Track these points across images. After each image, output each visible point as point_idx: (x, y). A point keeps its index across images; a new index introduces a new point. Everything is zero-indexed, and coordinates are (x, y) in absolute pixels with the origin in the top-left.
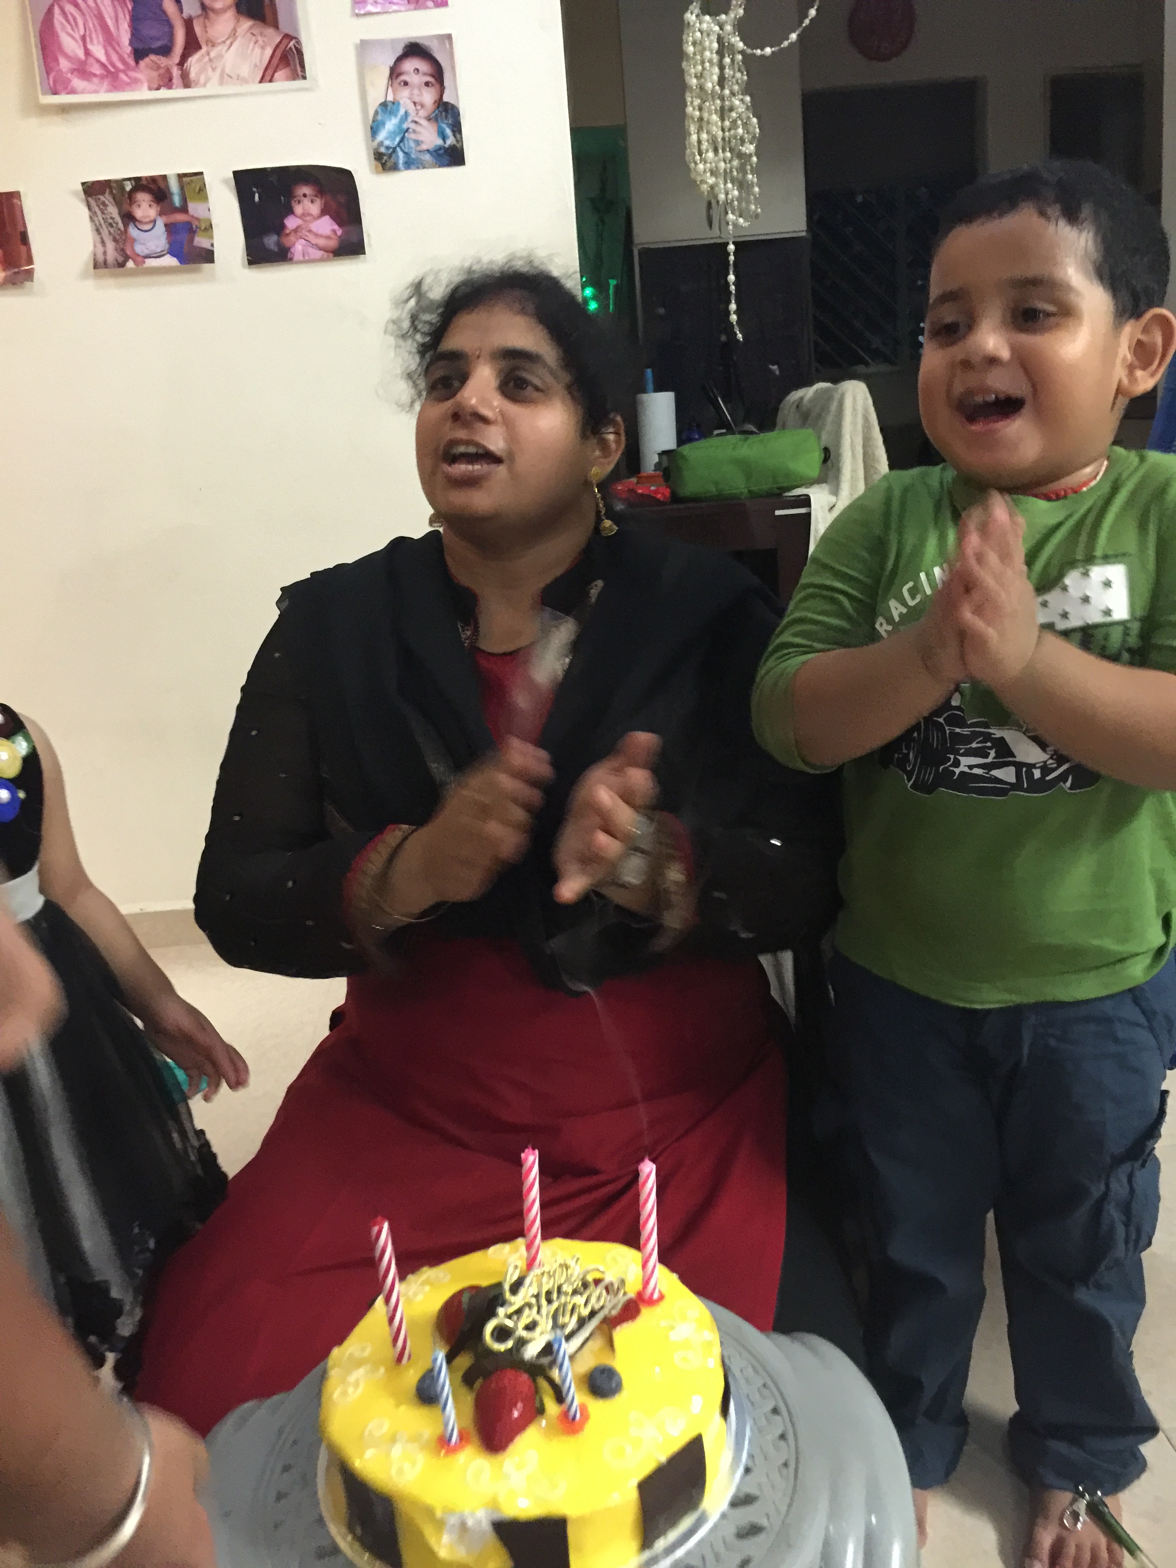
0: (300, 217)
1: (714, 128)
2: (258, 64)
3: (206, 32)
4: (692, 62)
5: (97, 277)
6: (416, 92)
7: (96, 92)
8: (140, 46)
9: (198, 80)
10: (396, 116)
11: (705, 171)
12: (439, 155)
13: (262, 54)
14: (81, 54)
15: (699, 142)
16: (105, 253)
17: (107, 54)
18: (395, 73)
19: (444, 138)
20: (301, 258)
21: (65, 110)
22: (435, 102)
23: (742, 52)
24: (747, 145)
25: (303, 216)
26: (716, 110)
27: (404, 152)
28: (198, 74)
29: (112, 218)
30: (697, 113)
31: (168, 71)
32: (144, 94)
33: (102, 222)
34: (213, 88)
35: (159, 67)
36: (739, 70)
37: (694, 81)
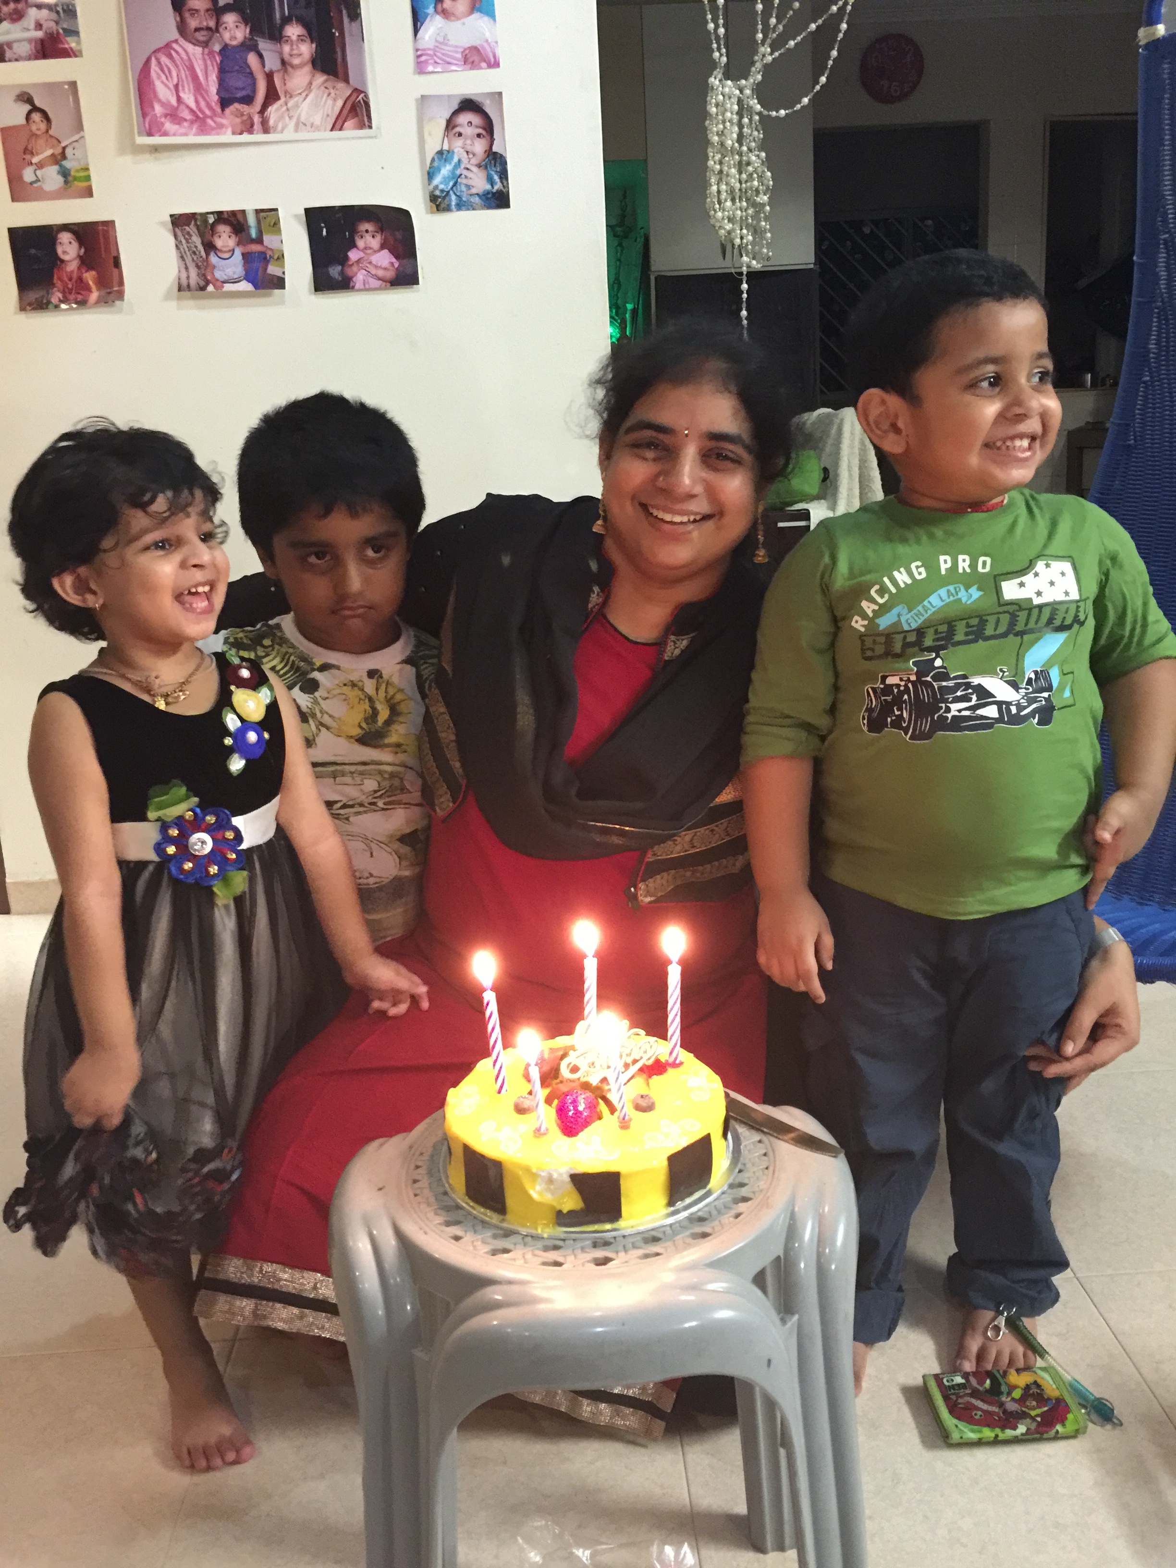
0: (362, 251)
1: (733, 180)
2: (330, 113)
3: (285, 84)
4: (715, 122)
5: (179, 299)
6: (469, 142)
7: (186, 134)
8: (227, 96)
9: (277, 126)
10: (450, 163)
11: (723, 219)
12: (487, 199)
13: (334, 105)
14: (174, 101)
15: (719, 192)
16: (188, 278)
17: (197, 102)
18: (450, 125)
19: (492, 184)
20: (362, 287)
21: (156, 149)
22: (486, 151)
23: (760, 114)
24: (761, 196)
25: (366, 248)
26: (734, 165)
27: (455, 194)
28: (276, 122)
29: (196, 247)
30: (718, 167)
31: (250, 118)
32: (227, 137)
33: (187, 249)
34: (289, 133)
35: (242, 115)
36: (756, 129)
37: (716, 138)
